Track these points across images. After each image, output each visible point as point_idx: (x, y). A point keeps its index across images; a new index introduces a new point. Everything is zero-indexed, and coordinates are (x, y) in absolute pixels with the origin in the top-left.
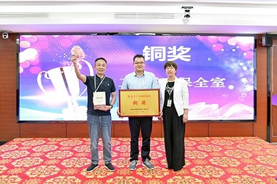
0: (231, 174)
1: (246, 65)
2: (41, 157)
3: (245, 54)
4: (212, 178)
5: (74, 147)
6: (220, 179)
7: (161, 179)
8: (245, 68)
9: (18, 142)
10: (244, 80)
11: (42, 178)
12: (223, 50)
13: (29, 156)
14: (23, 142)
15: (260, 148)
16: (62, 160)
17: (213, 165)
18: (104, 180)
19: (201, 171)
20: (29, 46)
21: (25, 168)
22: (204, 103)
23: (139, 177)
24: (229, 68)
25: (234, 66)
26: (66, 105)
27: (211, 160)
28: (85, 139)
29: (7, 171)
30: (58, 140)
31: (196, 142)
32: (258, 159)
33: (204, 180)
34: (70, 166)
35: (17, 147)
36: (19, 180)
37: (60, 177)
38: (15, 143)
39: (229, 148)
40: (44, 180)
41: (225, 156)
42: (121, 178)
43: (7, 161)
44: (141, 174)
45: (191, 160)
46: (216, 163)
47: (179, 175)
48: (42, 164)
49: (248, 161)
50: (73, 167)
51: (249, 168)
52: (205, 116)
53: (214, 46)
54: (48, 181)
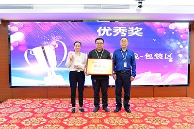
0: (175, 123)
1: (182, 44)
2: (31, 112)
3: (181, 36)
4: (161, 125)
5: (54, 105)
6: (167, 126)
7: (123, 126)
8: (181, 47)
9: (11, 102)
10: (180, 55)
11: (34, 126)
12: (165, 33)
13: (21, 111)
14: (15, 101)
15: (193, 105)
16: (47, 114)
17: (161, 116)
18: (81, 127)
19: (152, 120)
20: (17, 30)
21: (20, 119)
22: (150, 72)
23: (107, 125)
24: (169, 46)
25: (174, 45)
27: (158, 113)
28: (61, 99)
29: (7, 121)
30: (42, 100)
31: (145, 101)
32: (193, 112)
33: (156, 126)
34: (54, 118)
35: (11, 105)
36: (17, 127)
37: (48, 125)
38: (9, 102)
39: (170, 105)
40: (36, 127)
41: (168, 110)
42: (94, 125)
43: (5, 115)
44: (108, 123)
45: (143, 113)
46: (162, 115)
47: (136, 123)
48: (33, 116)
49: (186, 114)
50: (56, 118)
51: (187, 118)
52: (151, 82)
53: (158, 29)
54: (39, 128)
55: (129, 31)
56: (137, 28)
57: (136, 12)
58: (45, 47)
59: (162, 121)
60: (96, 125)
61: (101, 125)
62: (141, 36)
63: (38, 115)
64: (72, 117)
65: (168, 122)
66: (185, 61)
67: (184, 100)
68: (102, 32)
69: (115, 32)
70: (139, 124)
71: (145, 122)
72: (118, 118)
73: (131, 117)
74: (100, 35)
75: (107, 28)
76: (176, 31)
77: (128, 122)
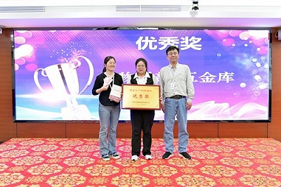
0: (243, 174)
1: (260, 61)
2: (42, 156)
3: (258, 49)
4: (223, 177)
5: (75, 147)
8: (258, 65)
9: (15, 142)
10: (257, 78)
11: (45, 176)
12: (234, 45)
13: (28, 155)
14: (21, 142)
15: (275, 149)
16: (64, 159)
17: (224, 165)
18: (110, 178)
19: (211, 170)
20: (24, 41)
21: (26, 166)
22: (213, 102)
23: (146, 175)
24: (241, 65)
25: (247, 62)
26: (64, 104)
27: (222, 160)
28: (86, 139)
29: (8, 168)
30: (58, 140)
31: (206, 143)
34: (73, 165)
35: (15, 147)
36: (22, 177)
37: (64, 175)
38: (12, 143)
39: (241, 149)
40: (48, 177)
41: (237, 156)
42: (127, 176)
43: (7, 160)
44: (148, 173)
45: (200, 160)
46: (227, 164)
47: (188, 174)
48: (44, 162)
49: (262, 162)
50: (77, 166)
51: (262, 168)
52: (214, 116)
53: (225, 40)
54: (52, 178)
55: (182, 42)
56: (193, 38)
57: (190, 16)
58: (62, 65)
59: (225, 171)
60: (131, 175)
61: (137, 175)
62: (200, 49)
63: (51, 161)
64: (99, 164)
66: (264, 86)
67: (261, 142)
68: (143, 44)
69: (162, 43)
70: (192, 175)
71: (200, 173)
72: (162, 166)
73: (182, 166)
74: (140, 48)
75: (149, 39)
76: (250, 42)
77: (176, 172)
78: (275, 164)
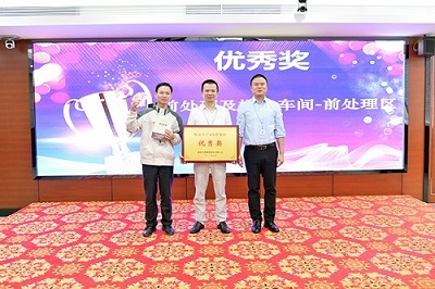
0: (375, 252)
1: (392, 85)
2: (77, 231)
3: (390, 68)
4: (347, 257)
5: (126, 215)
6: (360, 259)
7: (268, 261)
8: (390, 90)
9: (36, 209)
11: (83, 263)
12: (355, 62)
13: (57, 229)
14: (45, 208)
15: (415, 212)
16: (110, 235)
17: (347, 238)
18: (181, 263)
19: (329, 247)
20: (49, 59)
21: (54, 247)
22: (325, 145)
23: (234, 258)
24: (365, 90)
25: (373, 87)
26: (110, 152)
27: (342, 231)
29: (26, 252)
30: (100, 204)
31: (315, 204)
32: (414, 228)
33: (336, 260)
34: (125, 244)
35: (37, 216)
36: (47, 266)
37: (111, 260)
38: (32, 210)
39: (367, 212)
40: (87, 265)
41: (362, 224)
42: (207, 260)
43: (24, 239)
44: (237, 254)
45: (311, 232)
46: (350, 236)
47: (296, 254)
48: (80, 241)
49: (400, 232)
50: (130, 245)
51: (402, 241)
52: (328, 165)
53: (342, 55)
54: (93, 266)
55: (281, 59)
56: (297, 52)
57: (294, 21)
58: (106, 94)
59: (348, 248)
60: (211, 258)
61: (222, 258)
62: (307, 68)
63: (91, 239)
64: (163, 241)
65: (362, 250)
66: (398, 121)
67: (395, 201)
68: (224, 62)
69: (252, 61)
70: (302, 255)
71: (313, 252)
72: (257, 243)
73: (286, 241)
74: (220, 68)
75: (234, 54)
76: (379, 58)
77: (278, 252)
78: (418, 234)
